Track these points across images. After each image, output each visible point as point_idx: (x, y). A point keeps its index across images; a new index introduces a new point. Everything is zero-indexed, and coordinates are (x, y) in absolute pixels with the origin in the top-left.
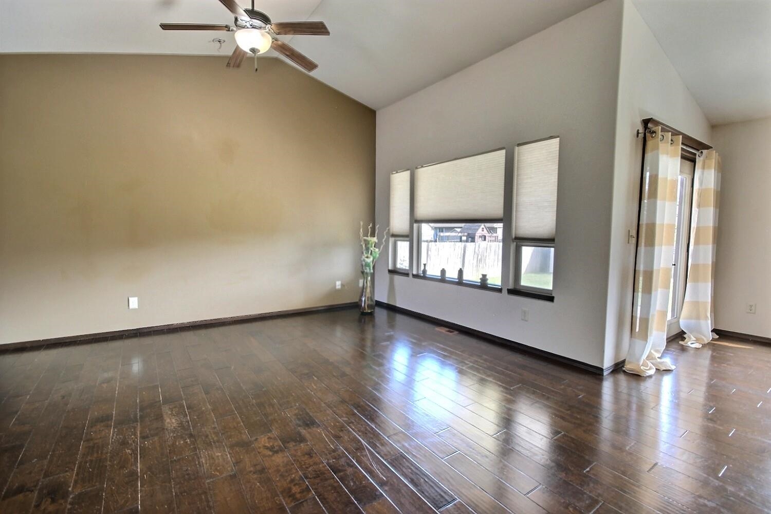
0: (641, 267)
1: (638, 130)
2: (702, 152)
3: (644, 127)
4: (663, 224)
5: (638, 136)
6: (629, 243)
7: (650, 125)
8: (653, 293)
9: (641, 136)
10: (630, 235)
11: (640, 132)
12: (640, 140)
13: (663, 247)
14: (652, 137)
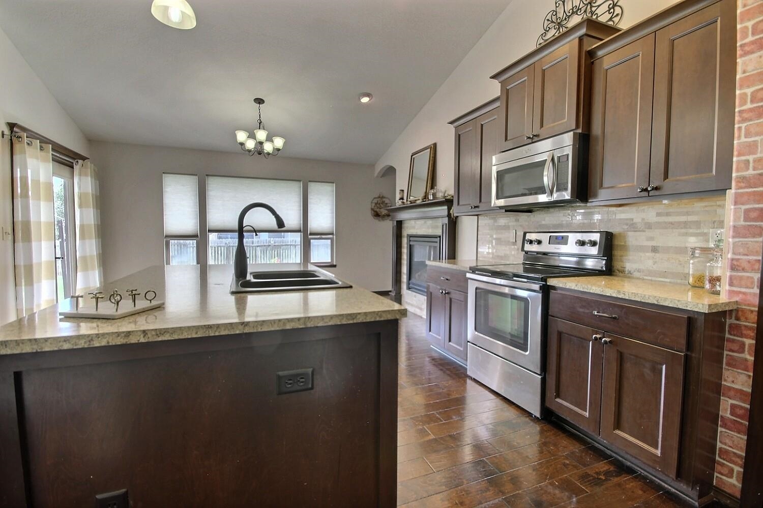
0: (21, 261)
1: (3, 132)
2: (77, 162)
3: (10, 130)
4: (40, 222)
5: (3, 137)
6: (3, 239)
7: (15, 129)
8: (35, 286)
9: (7, 137)
10: (4, 232)
11: (5, 133)
12: (7, 141)
13: (42, 242)
14: (19, 141)
